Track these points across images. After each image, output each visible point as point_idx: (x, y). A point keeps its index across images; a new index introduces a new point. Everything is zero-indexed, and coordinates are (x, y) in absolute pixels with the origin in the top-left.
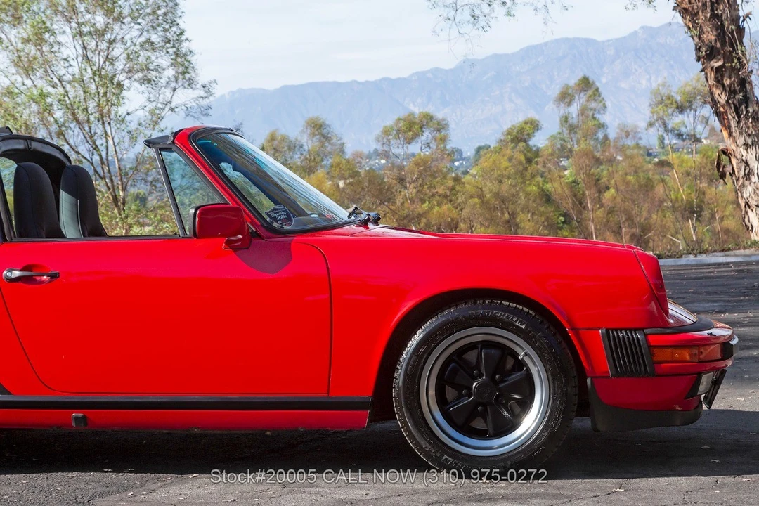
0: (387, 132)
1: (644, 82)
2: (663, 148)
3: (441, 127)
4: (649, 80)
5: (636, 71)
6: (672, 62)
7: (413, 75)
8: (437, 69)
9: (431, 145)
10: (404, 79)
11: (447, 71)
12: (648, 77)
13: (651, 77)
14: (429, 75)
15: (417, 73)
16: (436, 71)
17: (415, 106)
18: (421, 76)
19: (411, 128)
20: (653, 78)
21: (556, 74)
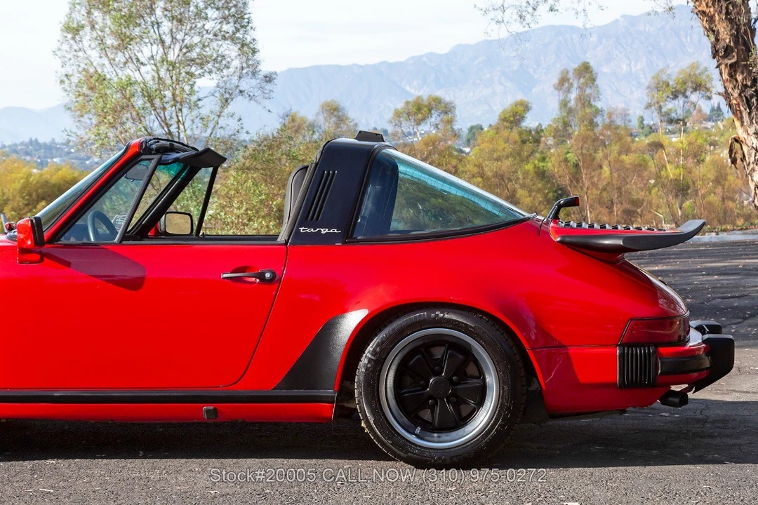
0: (398, 114)
1: (624, 67)
2: (643, 128)
3: (447, 109)
4: (629, 65)
5: (617, 56)
6: (650, 49)
7: (409, 59)
8: (432, 54)
9: (439, 127)
10: (401, 63)
11: (441, 55)
12: (628, 62)
13: (630, 62)
14: (425, 59)
15: (413, 58)
16: (431, 56)
17: (411, 88)
18: (417, 60)
19: (420, 110)
20: (632, 63)
21: (542, 58)
